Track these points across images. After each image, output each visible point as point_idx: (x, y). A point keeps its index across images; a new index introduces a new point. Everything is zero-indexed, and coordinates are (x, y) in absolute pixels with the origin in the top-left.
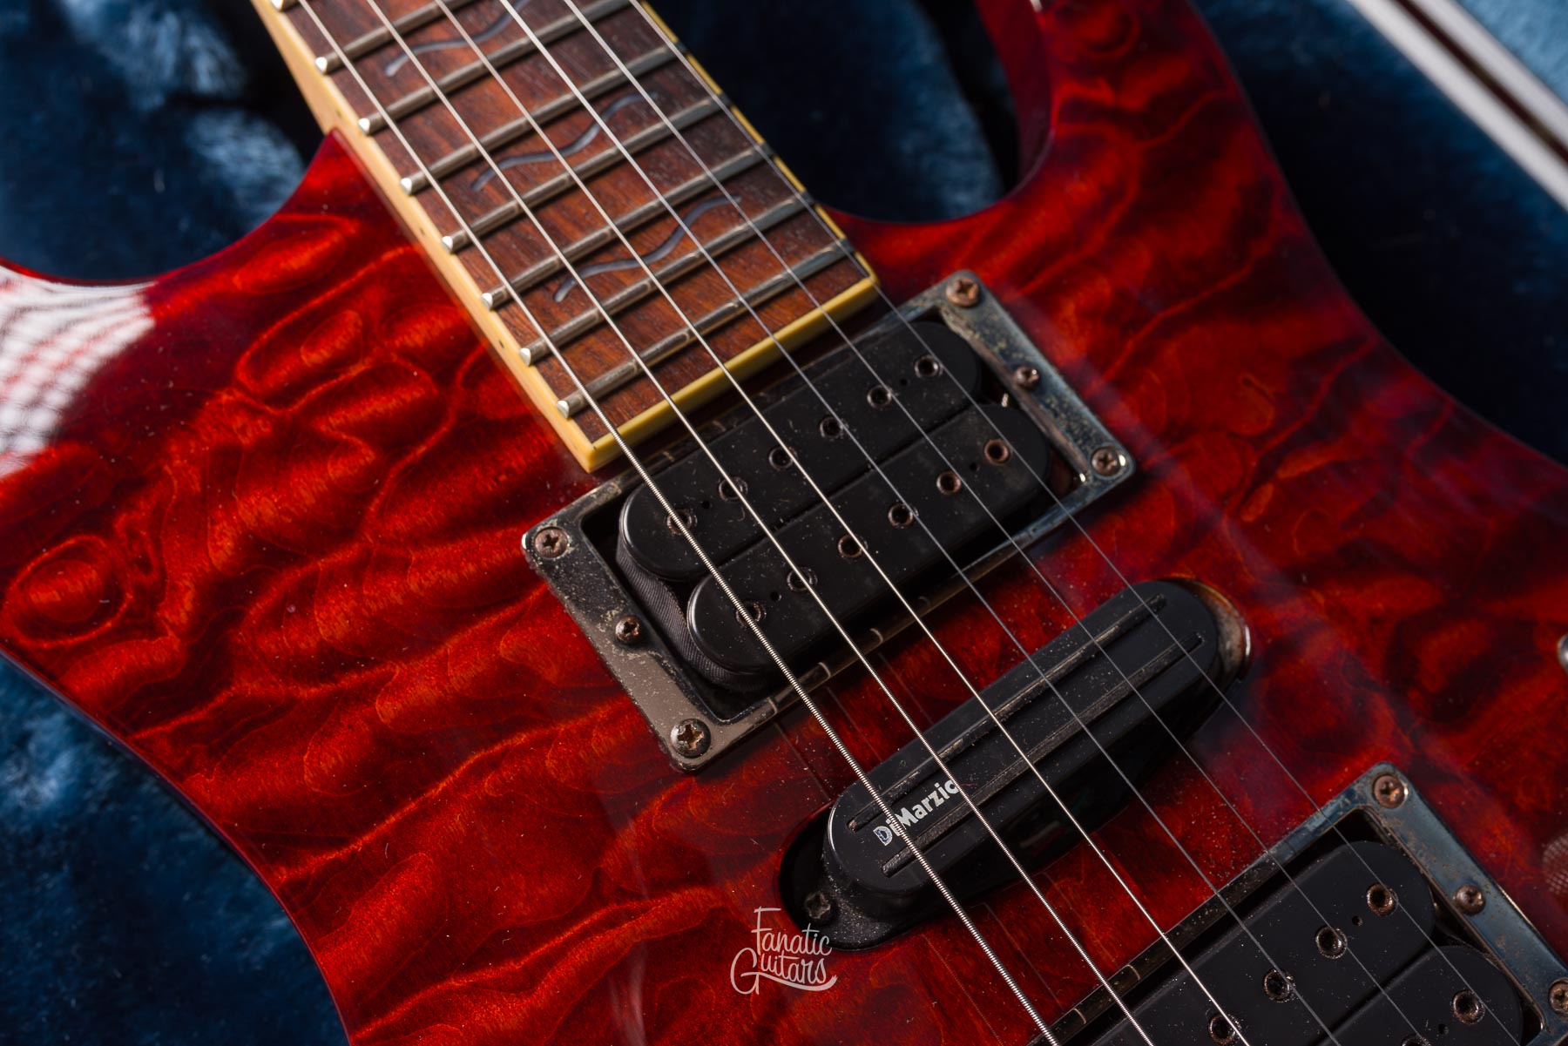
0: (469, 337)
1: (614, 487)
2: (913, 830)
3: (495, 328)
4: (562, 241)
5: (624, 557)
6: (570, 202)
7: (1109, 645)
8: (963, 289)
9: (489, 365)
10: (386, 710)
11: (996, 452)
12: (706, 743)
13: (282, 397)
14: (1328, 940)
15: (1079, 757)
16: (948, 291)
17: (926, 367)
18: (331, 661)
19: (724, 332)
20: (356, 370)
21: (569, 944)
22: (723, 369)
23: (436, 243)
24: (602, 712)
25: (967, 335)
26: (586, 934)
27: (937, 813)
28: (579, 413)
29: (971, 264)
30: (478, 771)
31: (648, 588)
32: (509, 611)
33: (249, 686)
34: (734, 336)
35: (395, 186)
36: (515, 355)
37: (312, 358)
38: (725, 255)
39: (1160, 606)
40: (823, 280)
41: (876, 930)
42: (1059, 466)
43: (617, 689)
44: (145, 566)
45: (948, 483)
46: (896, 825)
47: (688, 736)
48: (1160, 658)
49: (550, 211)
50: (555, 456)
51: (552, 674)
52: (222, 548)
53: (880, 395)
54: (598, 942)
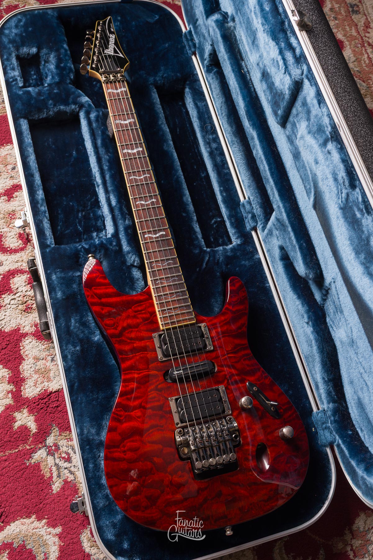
0: (155, 312)
1: (163, 332)
2: (177, 374)
3: (158, 313)
4: (167, 307)
5: (161, 339)
6: (169, 303)
7: (201, 365)
8: (204, 325)
9: (156, 316)
10: (135, 345)
11: (200, 343)
12: (162, 359)
13: (136, 312)
14: (209, 397)
15: (194, 373)
16: (202, 325)
17: (197, 332)
18: (131, 339)
19: (178, 322)
20: (143, 312)
21: (144, 372)
22: (177, 325)
23: (155, 302)
24: (154, 353)
25: (203, 330)
26: (146, 371)
27: (180, 373)
28: (162, 324)
29: (206, 323)
30: (141, 354)
31: (162, 343)
32: (149, 340)
33: (123, 338)
34: (180, 322)
35: (153, 295)
36: (158, 317)
37: (139, 309)
38: (181, 314)
39: (208, 363)
40: (190, 319)
41: (171, 382)
42: (205, 346)
43: (156, 351)
44: (118, 323)
45: (194, 344)
46: (176, 373)
47: (161, 358)
48: (206, 368)
49: (167, 303)
50: (159, 327)
51: (151, 348)
52: (125, 325)
53: (191, 333)
54: (146, 373)
